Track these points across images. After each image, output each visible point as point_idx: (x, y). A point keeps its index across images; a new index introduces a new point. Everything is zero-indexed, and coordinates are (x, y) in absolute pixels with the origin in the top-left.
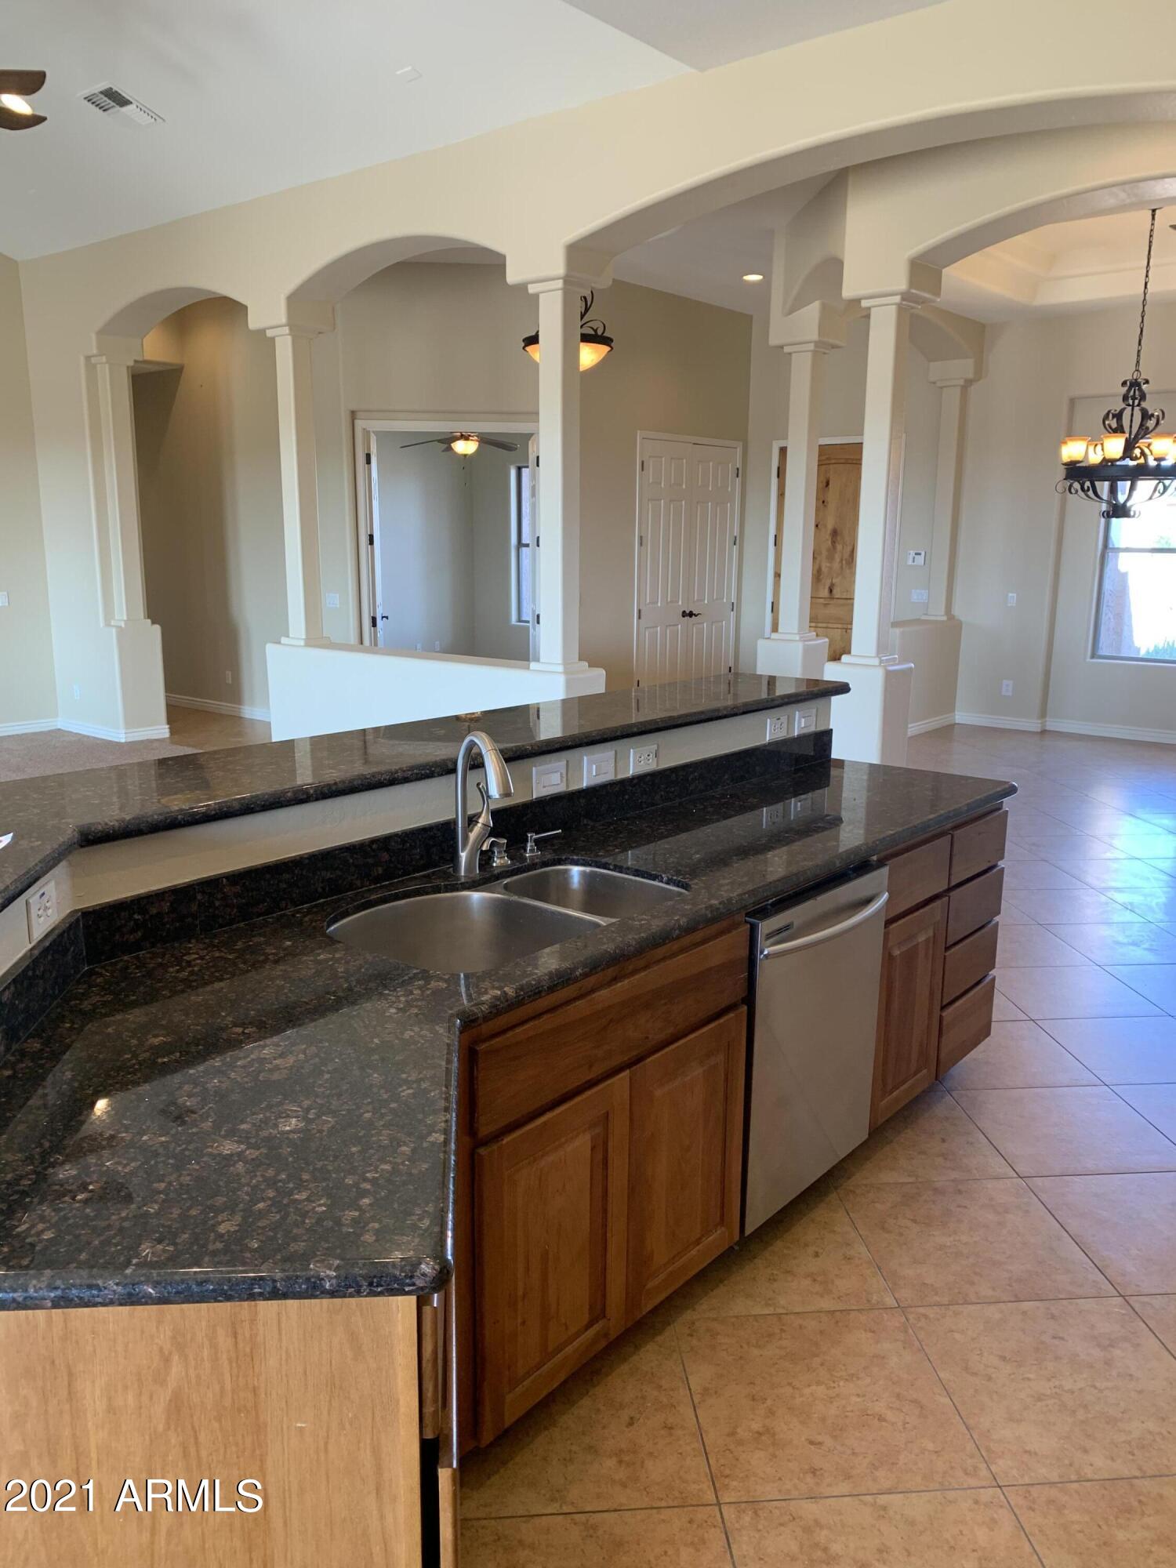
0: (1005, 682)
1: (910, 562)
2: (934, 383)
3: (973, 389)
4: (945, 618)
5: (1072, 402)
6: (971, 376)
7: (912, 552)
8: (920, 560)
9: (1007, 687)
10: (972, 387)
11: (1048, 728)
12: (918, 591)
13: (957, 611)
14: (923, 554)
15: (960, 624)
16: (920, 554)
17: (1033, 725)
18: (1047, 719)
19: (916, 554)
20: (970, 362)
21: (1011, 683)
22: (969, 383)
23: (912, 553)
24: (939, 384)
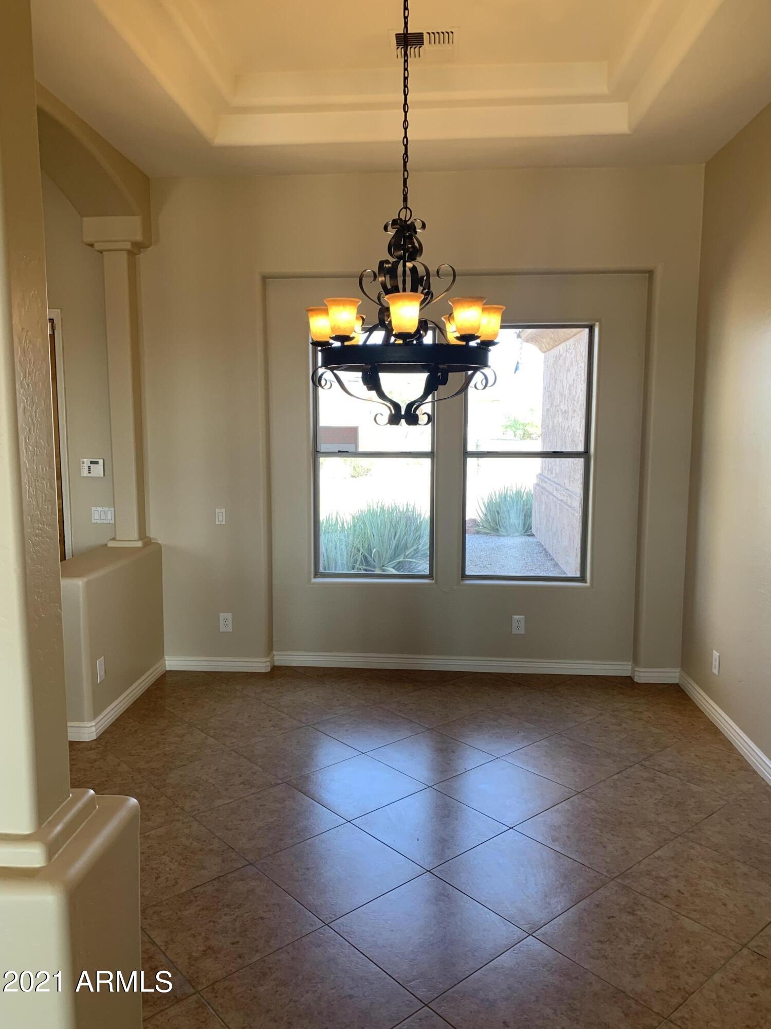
0: (222, 616)
1: (85, 473)
2: (92, 245)
3: (143, 258)
4: (139, 544)
5: (265, 278)
6: (139, 238)
7: (85, 460)
8: (98, 470)
9: (226, 622)
10: (141, 255)
11: (276, 664)
12: (100, 509)
13: (155, 532)
14: (101, 462)
15: (158, 548)
16: (96, 463)
17: (260, 665)
18: (275, 653)
19: (92, 463)
20: (137, 220)
21: (229, 616)
22: (137, 248)
23: (87, 462)
24: (98, 246)
